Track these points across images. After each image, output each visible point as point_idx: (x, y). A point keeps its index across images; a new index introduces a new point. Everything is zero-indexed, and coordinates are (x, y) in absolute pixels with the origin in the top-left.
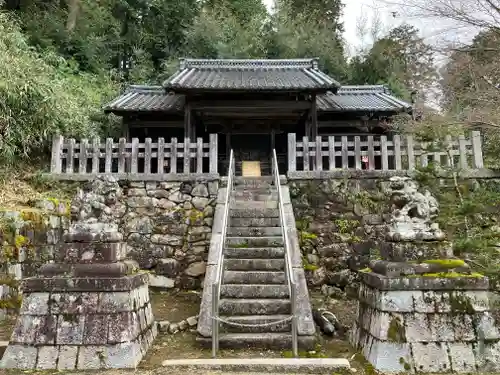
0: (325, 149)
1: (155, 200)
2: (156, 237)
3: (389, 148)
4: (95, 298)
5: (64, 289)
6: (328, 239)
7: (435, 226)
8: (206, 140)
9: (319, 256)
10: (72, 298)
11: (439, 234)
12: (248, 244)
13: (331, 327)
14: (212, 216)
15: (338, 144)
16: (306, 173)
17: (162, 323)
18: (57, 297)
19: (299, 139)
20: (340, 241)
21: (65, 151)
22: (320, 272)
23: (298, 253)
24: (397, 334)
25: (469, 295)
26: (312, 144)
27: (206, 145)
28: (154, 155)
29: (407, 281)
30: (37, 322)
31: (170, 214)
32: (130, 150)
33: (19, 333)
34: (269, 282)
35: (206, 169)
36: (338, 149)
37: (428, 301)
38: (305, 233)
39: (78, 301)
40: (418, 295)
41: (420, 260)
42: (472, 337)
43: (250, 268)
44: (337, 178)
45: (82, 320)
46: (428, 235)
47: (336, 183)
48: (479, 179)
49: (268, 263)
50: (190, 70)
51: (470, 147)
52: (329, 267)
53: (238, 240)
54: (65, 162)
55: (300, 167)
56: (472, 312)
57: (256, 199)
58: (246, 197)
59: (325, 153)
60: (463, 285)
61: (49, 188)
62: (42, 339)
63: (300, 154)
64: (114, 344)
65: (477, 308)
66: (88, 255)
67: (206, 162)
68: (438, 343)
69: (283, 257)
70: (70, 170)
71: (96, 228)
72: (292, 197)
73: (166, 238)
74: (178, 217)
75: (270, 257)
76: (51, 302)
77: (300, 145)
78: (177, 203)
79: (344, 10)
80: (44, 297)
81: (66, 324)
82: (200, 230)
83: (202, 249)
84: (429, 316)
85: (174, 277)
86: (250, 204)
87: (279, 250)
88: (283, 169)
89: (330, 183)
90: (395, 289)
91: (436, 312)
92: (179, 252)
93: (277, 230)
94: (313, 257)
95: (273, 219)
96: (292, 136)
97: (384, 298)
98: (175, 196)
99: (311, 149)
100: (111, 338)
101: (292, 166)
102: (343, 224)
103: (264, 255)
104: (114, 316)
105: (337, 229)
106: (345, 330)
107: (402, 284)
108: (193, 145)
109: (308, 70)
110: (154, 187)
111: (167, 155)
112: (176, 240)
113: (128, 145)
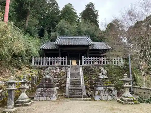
0: (90, 59)
1: (54, 71)
2: (55, 78)
3: (103, 59)
4: (49, 89)
5: (44, 87)
6: (91, 79)
7: (107, 76)
8: (65, 58)
9: (88, 82)
10: (45, 89)
11: (107, 78)
12: (74, 80)
13: (90, 95)
14: (67, 74)
15: (93, 59)
16: (86, 65)
17: (59, 94)
18: (43, 88)
19: (84, 57)
20: (93, 79)
21: (35, 60)
22: (89, 86)
23: (84, 81)
24: (99, 94)
25: (111, 88)
26: (87, 59)
27: (65, 59)
28: (54, 61)
29: (101, 85)
30: (39, 93)
31: (58, 74)
32: (49, 60)
33: (37, 94)
34: (78, 87)
35: (65, 64)
36: (92, 60)
37: (104, 89)
38: (86, 78)
39: (46, 89)
40: (103, 88)
41: (104, 82)
42: (111, 94)
43: (75, 84)
44: (92, 66)
45: (47, 92)
46: (105, 78)
47: (92, 67)
48: (121, 66)
49: (78, 83)
50: (59, 38)
51: (120, 59)
52: (91, 85)
53: (72, 79)
54: (34, 63)
55: (85, 63)
56: (111, 90)
57: (75, 70)
58: (73, 70)
59: (90, 61)
60: (110, 86)
61: (32, 68)
62: (40, 95)
63: (85, 61)
64: (52, 96)
65: (112, 90)
66: (47, 81)
67: (65, 62)
68: (106, 96)
69: (81, 82)
70: (36, 64)
71: (48, 77)
72: (83, 70)
73: (57, 79)
74: (59, 74)
75: (78, 82)
76: (41, 89)
77: (85, 59)
78: (59, 71)
79: (98, 17)
80: (40, 88)
81: (44, 93)
82: (64, 77)
83: (64, 81)
84: (104, 91)
85: (58, 87)
86: (74, 72)
87: (80, 81)
88: (81, 64)
89: (91, 67)
90: (99, 87)
91: (106, 90)
92: (59, 82)
93: (79, 77)
94: (87, 83)
95: (79, 75)
96: (83, 57)
97: (97, 88)
98: (59, 70)
99: (87, 60)
100: (52, 95)
101: (83, 63)
102: (94, 76)
103: (77, 82)
104: (52, 92)
105: (92, 77)
106: (92, 95)
107: (100, 86)
108: (62, 59)
109: (87, 38)
110: (54, 68)
111: (56, 61)
112: (59, 79)
113: (48, 59)
